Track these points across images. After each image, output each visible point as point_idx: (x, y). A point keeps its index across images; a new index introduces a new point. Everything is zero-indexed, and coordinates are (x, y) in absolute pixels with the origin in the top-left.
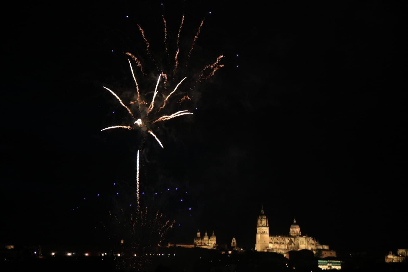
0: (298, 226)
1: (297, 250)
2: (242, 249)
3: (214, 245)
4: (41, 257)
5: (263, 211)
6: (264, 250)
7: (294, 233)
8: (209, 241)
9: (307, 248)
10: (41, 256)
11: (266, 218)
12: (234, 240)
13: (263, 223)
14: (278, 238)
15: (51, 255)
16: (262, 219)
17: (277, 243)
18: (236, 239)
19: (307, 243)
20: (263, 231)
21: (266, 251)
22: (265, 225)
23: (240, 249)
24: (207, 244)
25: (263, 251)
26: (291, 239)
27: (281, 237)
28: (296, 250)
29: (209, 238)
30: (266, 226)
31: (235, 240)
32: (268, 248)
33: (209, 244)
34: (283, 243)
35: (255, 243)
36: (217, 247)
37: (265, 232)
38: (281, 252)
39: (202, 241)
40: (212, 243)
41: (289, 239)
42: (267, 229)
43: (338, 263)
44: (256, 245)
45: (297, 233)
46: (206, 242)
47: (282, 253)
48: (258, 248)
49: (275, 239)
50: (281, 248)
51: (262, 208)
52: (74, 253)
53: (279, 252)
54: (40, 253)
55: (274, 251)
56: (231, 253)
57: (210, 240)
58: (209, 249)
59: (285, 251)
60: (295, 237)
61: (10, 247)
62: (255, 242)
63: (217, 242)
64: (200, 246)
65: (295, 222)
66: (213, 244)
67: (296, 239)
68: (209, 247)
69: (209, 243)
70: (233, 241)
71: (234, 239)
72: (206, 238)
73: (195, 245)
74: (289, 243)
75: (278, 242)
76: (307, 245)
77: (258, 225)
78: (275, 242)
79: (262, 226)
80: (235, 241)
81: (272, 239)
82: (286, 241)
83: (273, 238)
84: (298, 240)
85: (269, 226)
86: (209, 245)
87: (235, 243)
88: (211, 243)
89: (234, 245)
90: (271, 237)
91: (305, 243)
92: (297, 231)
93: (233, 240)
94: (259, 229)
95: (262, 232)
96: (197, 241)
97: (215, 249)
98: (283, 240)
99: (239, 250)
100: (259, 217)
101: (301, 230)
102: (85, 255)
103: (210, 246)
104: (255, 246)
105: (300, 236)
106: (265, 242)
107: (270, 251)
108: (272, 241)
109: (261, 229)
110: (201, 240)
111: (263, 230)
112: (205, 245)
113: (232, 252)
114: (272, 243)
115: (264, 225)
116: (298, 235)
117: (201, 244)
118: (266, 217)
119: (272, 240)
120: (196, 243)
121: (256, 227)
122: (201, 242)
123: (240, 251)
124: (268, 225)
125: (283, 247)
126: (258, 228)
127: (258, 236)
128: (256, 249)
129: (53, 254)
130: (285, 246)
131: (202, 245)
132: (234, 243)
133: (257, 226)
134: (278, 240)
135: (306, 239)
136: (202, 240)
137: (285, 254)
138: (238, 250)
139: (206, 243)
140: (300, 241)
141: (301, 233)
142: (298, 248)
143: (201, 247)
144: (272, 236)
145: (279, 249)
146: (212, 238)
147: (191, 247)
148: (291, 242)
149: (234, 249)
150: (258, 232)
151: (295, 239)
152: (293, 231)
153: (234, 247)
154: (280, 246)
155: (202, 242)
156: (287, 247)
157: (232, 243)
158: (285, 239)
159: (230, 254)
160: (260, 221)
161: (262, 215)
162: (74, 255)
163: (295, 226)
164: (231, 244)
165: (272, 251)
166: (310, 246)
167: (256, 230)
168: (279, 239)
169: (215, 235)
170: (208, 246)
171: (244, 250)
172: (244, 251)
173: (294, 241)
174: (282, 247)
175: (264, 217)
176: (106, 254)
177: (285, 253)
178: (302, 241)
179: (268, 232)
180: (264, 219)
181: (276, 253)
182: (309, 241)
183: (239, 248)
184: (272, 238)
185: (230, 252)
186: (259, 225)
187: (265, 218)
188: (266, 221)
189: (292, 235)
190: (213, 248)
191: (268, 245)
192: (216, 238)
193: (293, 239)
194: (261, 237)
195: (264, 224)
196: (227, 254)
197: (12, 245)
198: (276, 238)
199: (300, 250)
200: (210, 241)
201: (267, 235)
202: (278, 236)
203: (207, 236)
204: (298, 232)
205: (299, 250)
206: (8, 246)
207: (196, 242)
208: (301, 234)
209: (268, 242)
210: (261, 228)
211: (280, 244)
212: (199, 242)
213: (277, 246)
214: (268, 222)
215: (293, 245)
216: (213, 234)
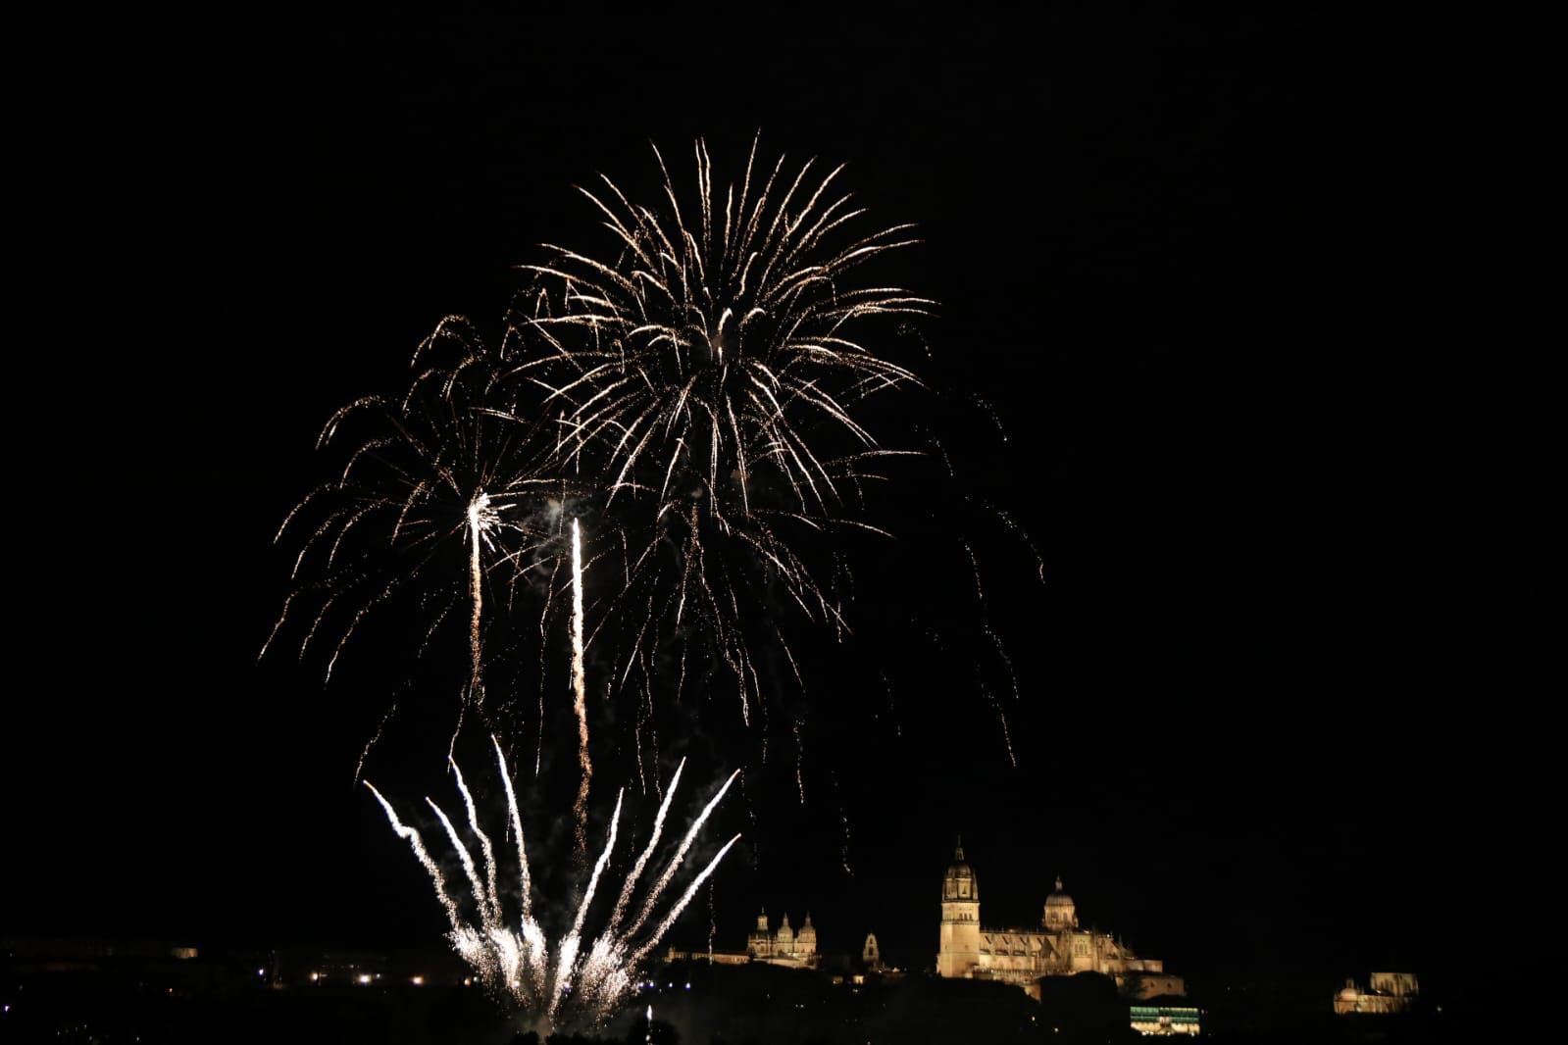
0: (1067, 901)
1: (1065, 974)
2: (895, 970)
3: (809, 956)
4: (277, 986)
5: (960, 851)
6: (964, 972)
7: (1057, 921)
8: (793, 942)
9: (1096, 969)
10: (278, 982)
11: (971, 875)
12: (871, 942)
13: (961, 891)
14: (1007, 936)
15: (309, 980)
16: (958, 875)
17: (1005, 952)
18: (876, 938)
19: (1095, 954)
20: (961, 915)
21: (969, 976)
22: (968, 895)
23: (889, 969)
24: (789, 954)
25: (960, 976)
26: (1046, 940)
27: (1017, 933)
28: (1062, 974)
29: (795, 935)
30: (971, 899)
31: (874, 941)
32: (976, 967)
33: (793, 952)
34: (1023, 953)
35: (938, 950)
36: (819, 960)
37: (968, 917)
38: (1017, 979)
39: (772, 943)
40: (803, 951)
41: (1042, 938)
42: (972, 909)
43: (1191, 1015)
44: (940, 958)
45: (1066, 922)
46: (787, 948)
47: (1019, 983)
48: (946, 965)
49: (998, 938)
50: (1015, 967)
51: (959, 843)
52: (378, 976)
53: (1011, 978)
54: (276, 972)
55: (995, 978)
56: (861, 981)
57: (799, 942)
58: (795, 967)
59: (1028, 978)
60: (1058, 934)
61: (185, 952)
62: (935, 947)
63: (817, 947)
64: (767, 957)
65: (1059, 885)
66: (805, 954)
67: (1063, 939)
68: (795, 962)
69: (796, 950)
70: (868, 945)
71: (871, 937)
72: (785, 935)
73: (752, 955)
74: (1040, 952)
75: (1009, 947)
76: (1096, 957)
77: (946, 896)
78: (999, 947)
79: (959, 899)
80: (874, 945)
81: (990, 938)
82: (1030, 947)
83: (993, 937)
84: (1068, 944)
85: (980, 899)
86: (795, 955)
87: (876, 952)
88: (801, 950)
89: (873, 957)
90: (986, 934)
91: (1089, 953)
92: (1065, 915)
93: (868, 941)
94: (950, 909)
95: (957, 917)
96: (758, 943)
97: (812, 967)
98: (1022, 944)
99: (888, 972)
100: (950, 871)
101: (1077, 913)
102: (412, 983)
103: (796, 960)
104: (936, 961)
105: (1078, 930)
106: (966, 947)
107: (983, 977)
108: (988, 946)
109: (956, 909)
110: (769, 941)
111: (961, 912)
112: (781, 955)
113: (864, 980)
114: (987, 952)
115: (964, 896)
116: (1068, 928)
117: (769, 954)
118: (969, 872)
119: (990, 942)
120: (753, 949)
121: (940, 901)
122: (769, 945)
123: (888, 976)
124: (975, 896)
125: (1022, 962)
126: (945, 905)
127: (947, 930)
128: (938, 968)
129: (315, 977)
130: (1030, 961)
131: (772, 957)
132: (871, 951)
133: (943, 898)
134: (1007, 943)
135: (1092, 941)
136: (772, 939)
137: (1027, 985)
138: (884, 972)
139: (786, 951)
140: (1076, 946)
141: (1076, 920)
142: (1069, 966)
143: (769, 961)
144: (988, 931)
145: (1009, 971)
146: (803, 935)
147: (739, 962)
148: (1048, 948)
149: (870, 969)
150: (944, 918)
151: (1058, 939)
152: (1054, 915)
153: (870, 963)
154: (1012, 961)
155: (774, 946)
156: (1036, 966)
157: (866, 952)
158: (1028, 940)
159: (858, 986)
160: (953, 882)
161: (958, 864)
162: (379, 980)
163: (1060, 900)
164: (862, 956)
165: (988, 977)
166: (1106, 963)
167: (940, 910)
168: (1010, 939)
169: (814, 925)
170: (791, 958)
171: (902, 971)
172: (902, 975)
173: (1058, 945)
174: (1019, 963)
175: (965, 870)
176: (475, 979)
177: (1028, 982)
178: (1081, 947)
179: (976, 916)
180: (965, 876)
181: (1000, 984)
182: (1101, 947)
183: (887, 965)
184: (990, 936)
185: (859, 979)
186: (949, 896)
187: (967, 874)
188: (972, 883)
189: (1049, 926)
190: (805, 966)
191: (978, 960)
192: (817, 936)
193: (1052, 939)
194: (954, 932)
195: (964, 893)
196: (849, 983)
197: (192, 947)
198: (1001, 936)
199: (1074, 973)
200: (796, 945)
201: (973, 929)
202: (1006, 930)
203: (788, 929)
204: (1070, 918)
205: (1070, 974)
206: (180, 950)
207: (754, 945)
208: (1077, 926)
209: (978, 951)
210: (954, 904)
211: (1014, 955)
212: (764, 945)
213: (1004, 961)
214: (975, 886)
215: (1052, 956)
216: (808, 920)
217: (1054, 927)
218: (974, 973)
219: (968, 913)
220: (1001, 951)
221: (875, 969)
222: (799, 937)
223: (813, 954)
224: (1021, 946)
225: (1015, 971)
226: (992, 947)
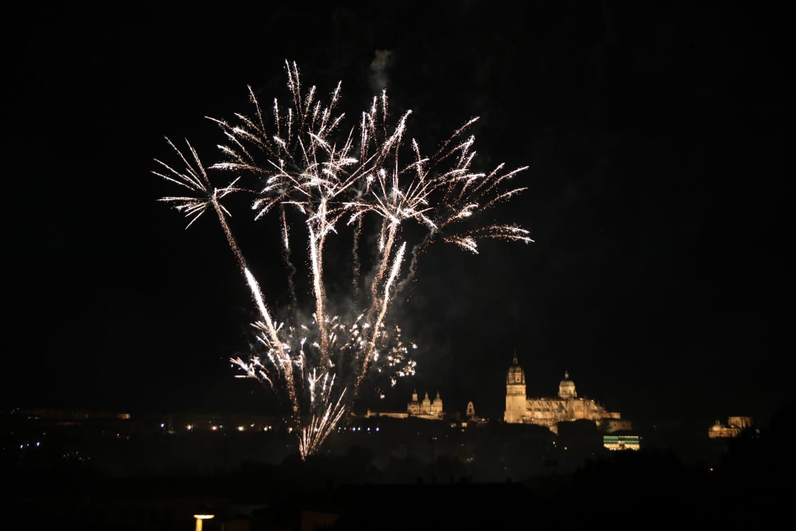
0: (571, 383)
1: (570, 420)
2: (483, 420)
3: (439, 413)
4: (171, 432)
5: (515, 359)
6: (518, 421)
7: (566, 394)
8: (431, 406)
9: (586, 417)
10: (171, 430)
11: (522, 371)
12: (470, 406)
13: (516, 379)
14: (539, 401)
15: (187, 429)
16: (514, 371)
17: (539, 410)
18: (473, 404)
19: (586, 410)
20: (516, 392)
21: (521, 422)
22: (520, 381)
23: (480, 419)
24: (429, 413)
25: (516, 422)
26: (561, 404)
27: (545, 400)
28: (568, 420)
29: (432, 403)
30: (521, 383)
31: (472, 405)
32: (524, 418)
33: (431, 411)
34: (548, 410)
35: (504, 409)
36: (444, 416)
37: (520, 392)
38: (545, 423)
39: (420, 407)
40: (436, 411)
41: (558, 402)
42: (522, 388)
43: (635, 439)
44: (506, 414)
45: (570, 394)
46: (427, 409)
47: (547, 425)
48: (510, 417)
49: (536, 404)
50: (545, 417)
51: (515, 355)
52: (221, 426)
53: (541, 423)
54: (169, 426)
57: (433, 406)
58: (432, 419)
59: (551, 423)
60: (566, 400)
61: (124, 416)
62: (503, 407)
63: (443, 409)
64: (416, 414)
65: (567, 376)
66: (437, 412)
67: (568, 402)
70: (469, 407)
71: (471, 403)
72: (426, 403)
73: (410, 413)
74: (557, 409)
75: (539, 407)
76: (586, 412)
78: (536, 407)
79: (516, 384)
80: (472, 407)
81: (531, 403)
82: (553, 407)
83: (533, 402)
84: (571, 405)
85: (526, 383)
86: (432, 413)
87: (473, 411)
88: (434, 410)
89: (471, 413)
90: (529, 401)
91: (582, 409)
92: (570, 391)
93: (469, 405)
94: (511, 388)
95: (514, 392)
96: (413, 408)
97: (441, 419)
98: (547, 405)
99: (479, 421)
100: (510, 369)
101: (577, 390)
102: (238, 430)
103: (432, 415)
105: (575, 398)
106: (519, 407)
107: (528, 423)
108: (530, 407)
109: (513, 389)
110: (418, 406)
111: (516, 390)
112: (425, 413)
113: (467, 425)
114: (530, 410)
115: (518, 382)
116: (571, 397)
117: (418, 412)
118: (520, 369)
119: (531, 405)
120: (410, 410)
121: (506, 385)
122: (418, 408)
123: (480, 423)
124: (524, 382)
125: (548, 415)
126: (508, 387)
127: (509, 400)
128: (505, 419)
129: (189, 427)
130: (552, 414)
131: (420, 414)
132: (470, 411)
133: (507, 383)
134: (540, 405)
135: (584, 403)
136: (420, 405)
137: (550, 426)
138: (477, 421)
139: (427, 411)
140: (576, 406)
141: (576, 393)
142: (572, 417)
143: (419, 416)
144: (530, 399)
145: (541, 419)
146: (436, 403)
147: (403, 417)
148: (561, 407)
149: (470, 420)
150: (508, 392)
151: (567, 403)
152: (565, 391)
153: (470, 416)
154: (543, 414)
155: (421, 409)
156: (555, 416)
157: (468, 411)
158: (551, 404)
159: (464, 428)
160: (512, 374)
161: (515, 366)
162: (221, 429)
163: (568, 383)
164: (466, 412)
165: (531, 423)
166: (591, 414)
167: (506, 388)
168: (542, 404)
169: (441, 398)
170: (430, 415)
171: (486, 420)
172: (486, 422)
173: (566, 406)
174: (546, 415)
175: (518, 369)
176: (270, 427)
178: (578, 408)
179: (524, 392)
180: (518, 372)
181: (537, 426)
182: (589, 406)
183: (479, 417)
184: (531, 402)
185: (464, 424)
186: (510, 382)
187: (519, 371)
188: (522, 375)
189: (561, 396)
190: (437, 418)
191: (525, 414)
192: (443, 403)
193: (563, 403)
194: (513, 400)
195: (518, 380)
196: (459, 427)
197: (127, 413)
198: (537, 401)
199: (575, 419)
200: (432, 408)
201: (522, 400)
202: (540, 399)
203: (428, 400)
204: (572, 392)
205: (573, 420)
206: (121, 415)
207: (411, 408)
208: (576, 396)
209: (525, 408)
210: (513, 386)
211: (544, 411)
212: (416, 408)
213: (539, 415)
214: (524, 377)
215: (564, 412)
216: (438, 395)
217: (564, 396)
218: (523, 420)
219: (520, 390)
220: (537, 409)
221: (473, 419)
222: (434, 404)
223: (441, 412)
224: (548, 407)
225: (545, 419)
226: (533, 408)
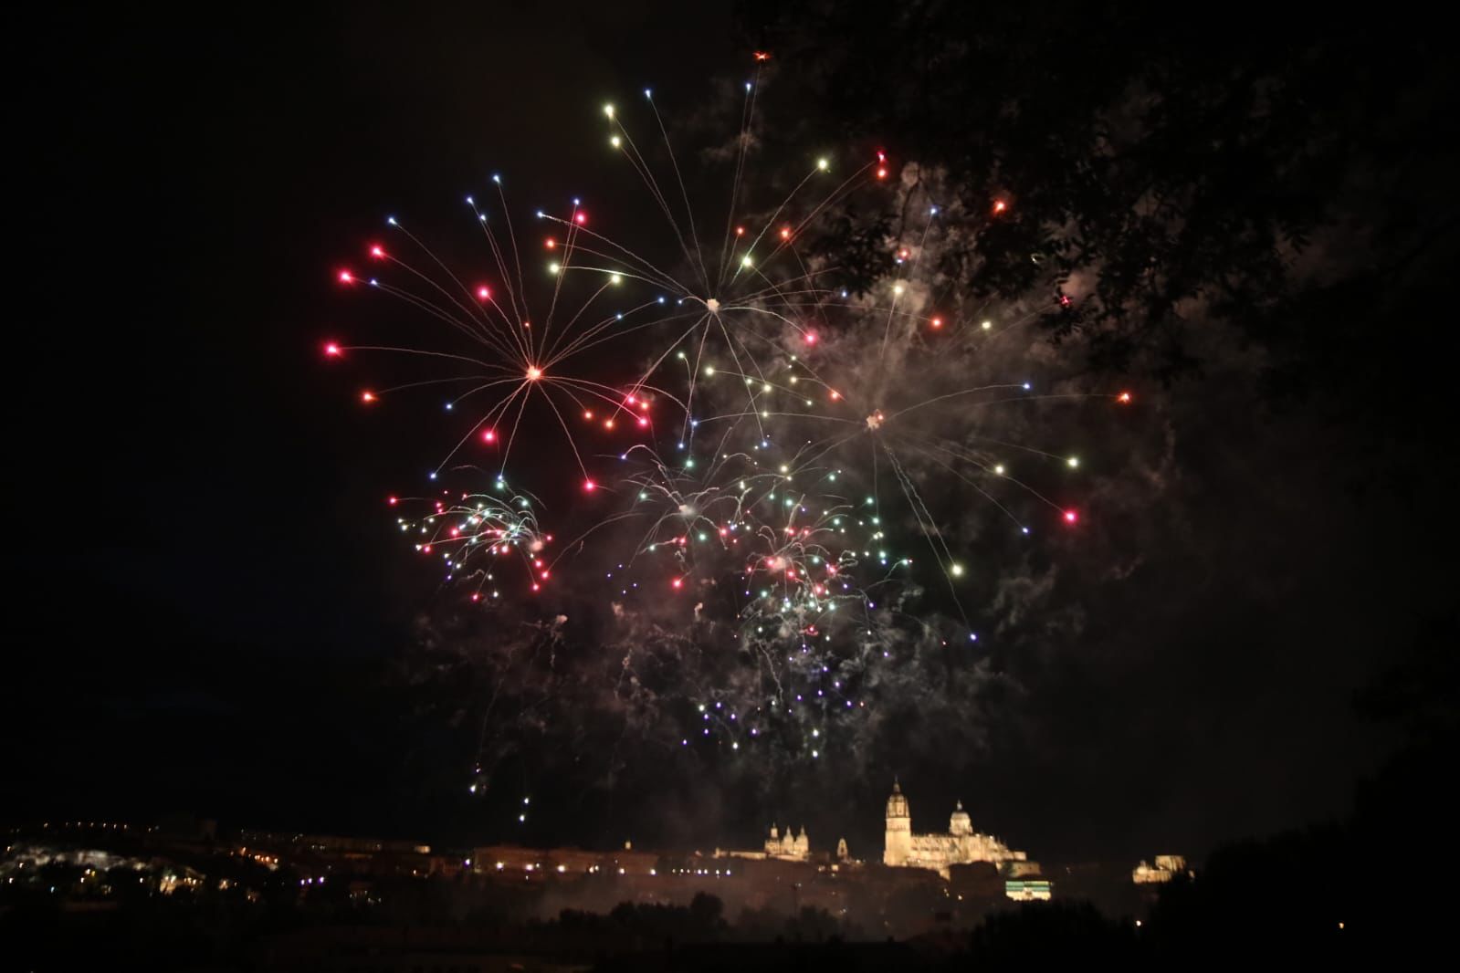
0: (965, 816)
1: (965, 862)
2: (858, 861)
3: (803, 853)
4: (477, 871)
5: (897, 787)
6: (901, 862)
7: (959, 829)
9: (984, 859)
10: (478, 868)
11: (904, 801)
12: (842, 844)
13: (898, 811)
14: (928, 839)
15: (496, 867)
16: (896, 801)
17: (927, 849)
18: (847, 843)
19: (983, 849)
20: (898, 826)
21: (905, 864)
22: (902, 813)
23: (854, 861)
24: (791, 852)
25: (898, 864)
26: (952, 841)
27: (934, 837)
28: (962, 862)
29: (795, 840)
30: (905, 816)
31: (844, 843)
32: (909, 860)
33: (794, 850)
34: (938, 849)
35: (884, 849)
36: (811, 858)
37: (903, 827)
38: (935, 866)
39: (780, 846)
40: (800, 850)
41: (950, 839)
42: (905, 822)
43: (1044, 886)
44: (885, 854)
45: (965, 830)
46: (789, 848)
47: (937, 868)
48: (890, 859)
49: (922, 840)
50: (934, 859)
51: (896, 781)
52: (538, 865)
53: (929, 866)
54: (476, 863)
57: (797, 844)
58: (795, 861)
59: (942, 866)
60: (960, 837)
61: (422, 849)
63: (809, 848)
64: (777, 854)
65: (960, 806)
66: (801, 852)
67: (963, 840)
68: (794, 857)
70: (840, 846)
71: (843, 841)
72: (788, 839)
73: (768, 853)
74: (948, 849)
75: (928, 846)
76: (984, 852)
78: (923, 846)
79: (897, 816)
80: (844, 846)
82: (943, 846)
83: (919, 840)
84: (966, 843)
85: (912, 816)
86: (795, 853)
87: (846, 851)
88: (798, 849)
89: (843, 854)
90: (914, 838)
91: (980, 847)
92: (964, 825)
93: (840, 844)
94: (891, 822)
95: (895, 827)
96: (771, 846)
97: (806, 860)
98: (936, 843)
99: (853, 863)
100: (891, 799)
101: (973, 824)
102: (558, 870)
103: (796, 856)
104: (882, 855)
105: (970, 835)
106: (903, 846)
107: (913, 866)
108: (915, 845)
109: (895, 822)
110: (778, 844)
111: (898, 824)
112: (787, 853)
113: (838, 868)
114: (915, 849)
115: (899, 814)
116: (966, 834)
117: (779, 852)
118: (903, 798)
119: (916, 842)
120: (768, 849)
121: (885, 817)
122: (778, 847)
123: (854, 866)
124: (907, 814)
125: (938, 856)
126: (888, 820)
127: (889, 836)
128: (885, 861)
129: (500, 866)
130: (942, 855)
131: (781, 854)
132: (842, 850)
133: (887, 816)
134: (928, 843)
135: (981, 842)
136: (780, 843)
137: (941, 870)
138: (850, 863)
139: (789, 850)
140: (971, 844)
141: (971, 828)
142: (967, 858)
143: (779, 857)
144: (916, 836)
145: (929, 861)
146: (800, 840)
147: (760, 858)
148: (954, 846)
149: (842, 861)
150: (889, 825)
151: (960, 841)
152: (958, 826)
153: (842, 858)
154: (931, 854)
156: (946, 858)
157: (839, 850)
158: (941, 841)
159: (835, 872)
160: (893, 805)
161: (896, 794)
162: (538, 868)
163: (960, 816)
164: (836, 853)
165: (916, 865)
166: (990, 855)
167: (885, 824)
168: (930, 840)
169: (806, 833)
170: (792, 855)
171: (862, 862)
172: (861, 865)
173: (960, 844)
174: (935, 856)
175: (900, 798)
176: (597, 868)
178: (974, 846)
179: (908, 827)
180: (901, 802)
181: (924, 870)
182: (987, 845)
183: (852, 859)
184: (917, 838)
185: (835, 868)
186: (890, 815)
187: (902, 800)
188: (905, 806)
189: (954, 832)
190: (802, 859)
191: (910, 854)
192: (809, 840)
193: (956, 840)
194: (894, 837)
195: (900, 812)
196: (829, 871)
197: (427, 845)
198: (924, 839)
200: (795, 846)
201: (908, 833)
202: (927, 836)
203: (790, 836)
204: (967, 827)
205: (969, 862)
206: (419, 848)
207: (769, 847)
208: (971, 831)
209: (910, 848)
210: (894, 819)
211: (932, 851)
212: (775, 847)
213: (926, 855)
214: (907, 808)
215: (957, 852)
216: (803, 831)
217: (957, 832)
218: (908, 862)
219: (903, 825)
220: (924, 848)
221: (846, 861)
222: (797, 842)
223: (806, 852)
224: (937, 845)
225: (935, 861)
226: (919, 846)
